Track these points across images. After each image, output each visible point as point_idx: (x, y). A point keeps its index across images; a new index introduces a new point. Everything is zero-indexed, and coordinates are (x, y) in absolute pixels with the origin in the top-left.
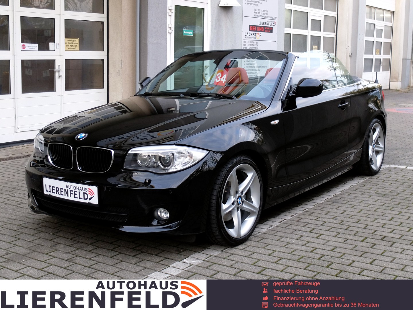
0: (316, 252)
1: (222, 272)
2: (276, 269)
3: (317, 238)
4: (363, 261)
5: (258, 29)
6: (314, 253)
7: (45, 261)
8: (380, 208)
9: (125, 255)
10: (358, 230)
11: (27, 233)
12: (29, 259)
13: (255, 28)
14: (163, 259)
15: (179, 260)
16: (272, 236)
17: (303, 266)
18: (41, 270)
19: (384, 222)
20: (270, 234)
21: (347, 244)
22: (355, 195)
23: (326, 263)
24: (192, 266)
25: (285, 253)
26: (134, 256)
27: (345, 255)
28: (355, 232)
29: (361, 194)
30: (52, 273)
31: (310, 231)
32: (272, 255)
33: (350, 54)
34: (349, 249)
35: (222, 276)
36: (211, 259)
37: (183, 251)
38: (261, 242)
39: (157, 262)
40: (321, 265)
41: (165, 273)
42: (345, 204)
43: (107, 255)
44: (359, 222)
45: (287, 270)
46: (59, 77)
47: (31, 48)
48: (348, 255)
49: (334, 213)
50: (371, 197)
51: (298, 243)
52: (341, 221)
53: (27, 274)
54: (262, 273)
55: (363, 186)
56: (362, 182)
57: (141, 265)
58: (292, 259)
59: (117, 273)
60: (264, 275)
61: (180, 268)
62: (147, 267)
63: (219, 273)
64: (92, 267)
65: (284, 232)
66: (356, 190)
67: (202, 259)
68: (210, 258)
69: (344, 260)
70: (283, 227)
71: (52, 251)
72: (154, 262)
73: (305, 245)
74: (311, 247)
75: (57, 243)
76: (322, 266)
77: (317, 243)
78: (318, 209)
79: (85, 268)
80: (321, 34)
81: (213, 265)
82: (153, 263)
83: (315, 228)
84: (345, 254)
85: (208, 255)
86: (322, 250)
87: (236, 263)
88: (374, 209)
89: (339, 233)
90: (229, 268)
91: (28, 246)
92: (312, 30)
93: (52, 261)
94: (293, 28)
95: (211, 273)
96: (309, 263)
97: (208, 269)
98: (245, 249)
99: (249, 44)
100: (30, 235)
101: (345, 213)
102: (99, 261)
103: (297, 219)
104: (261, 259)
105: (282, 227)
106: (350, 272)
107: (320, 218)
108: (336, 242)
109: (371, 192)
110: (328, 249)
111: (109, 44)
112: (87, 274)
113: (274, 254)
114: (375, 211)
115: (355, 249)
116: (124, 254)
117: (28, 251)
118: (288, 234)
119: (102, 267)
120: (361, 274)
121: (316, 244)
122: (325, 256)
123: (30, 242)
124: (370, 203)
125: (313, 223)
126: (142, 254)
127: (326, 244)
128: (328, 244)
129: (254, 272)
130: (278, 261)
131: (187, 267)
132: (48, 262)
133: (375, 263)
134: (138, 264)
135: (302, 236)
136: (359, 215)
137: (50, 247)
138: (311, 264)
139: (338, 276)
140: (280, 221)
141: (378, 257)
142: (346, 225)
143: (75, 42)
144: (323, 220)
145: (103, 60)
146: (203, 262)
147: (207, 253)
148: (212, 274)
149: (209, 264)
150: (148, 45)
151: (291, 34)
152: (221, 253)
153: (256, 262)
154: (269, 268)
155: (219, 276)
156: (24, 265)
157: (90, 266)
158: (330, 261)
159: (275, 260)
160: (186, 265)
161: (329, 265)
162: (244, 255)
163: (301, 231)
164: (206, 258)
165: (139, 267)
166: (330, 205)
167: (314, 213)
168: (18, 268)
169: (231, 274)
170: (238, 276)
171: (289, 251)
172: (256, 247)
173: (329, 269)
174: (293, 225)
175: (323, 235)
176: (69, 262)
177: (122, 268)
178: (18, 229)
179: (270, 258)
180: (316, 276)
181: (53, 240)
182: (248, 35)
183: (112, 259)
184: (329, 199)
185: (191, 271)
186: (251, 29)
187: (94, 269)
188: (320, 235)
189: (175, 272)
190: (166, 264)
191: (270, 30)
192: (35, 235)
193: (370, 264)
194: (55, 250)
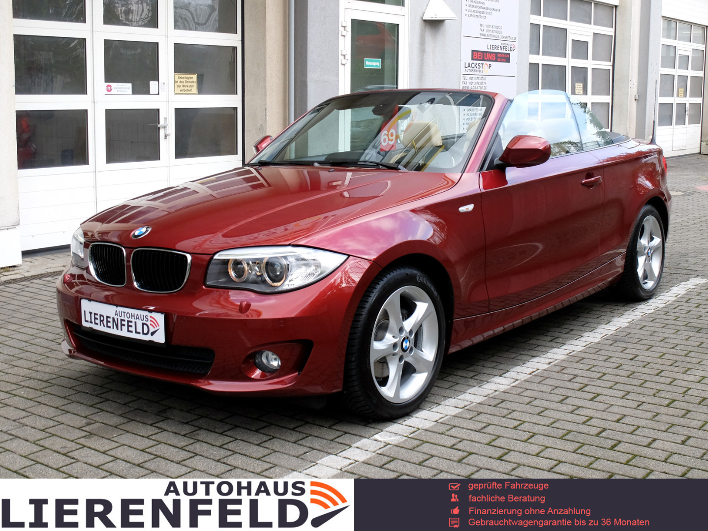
0: (591, 424)
1: (439, 457)
2: (527, 452)
3: (592, 400)
4: (671, 440)
5: (486, 57)
6: (588, 425)
7: (150, 437)
8: (695, 351)
9: (278, 428)
10: (659, 387)
11: (118, 390)
12: (124, 432)
13: (480, 55)
14: (340, 435)
15: (367, 437)
16: (518, 396)
17: (571, 446)
18: (142, 451)
19: (701, 373)
20: (514, 394)
21: (642, 411)
22: (652, 329)
23: (609, 442)
24: (388, 446)
26: (293, 429)
27: (640, 429)
28: (654, 391)
29: (661, 326)
30: (162, 456)
31: (581, 390)
32: (519, 429)
33: (635, 96)
34: (646, 419)
35: (437, 464)
36: (420, 434)
38: (500, 407)
39: (331, 439)
40: (600, 445)
41: (345, 458)
42: (636, 343)
43: (248, 427)
44: (661, 374)
45: (545, 454)
46: (166, 136)
47: (120, 90)
48: (644, 429)
49: (619, 359)
50: (679, 333)
51: (560, 409)
52: (630, 373)
53: (121, 457)
54: (504, 458)
55: (665, 314)
56: (663, 307)
57: (304, 444)
58: (552, 435)
59: (266, 457)
60: (507, 461)
61: (369, 450)
62: (315, 448)
63: (434, 458)
64: (225, 447)
65: (537, 390)
66: (654, 320)
67: (404, 435)
68: (417, 433)
69: (638, 436)
70: (535, 381)
71: (161, 420)
72: (325, 439)
73: (572, 412)
74: (583, 416)
75: (167, 407)
76: (603, 448)
77: (592, 408)
78: (592, 352)
79: (215, 448)
80: (589, 64)
81: (423, 445)
82: (325, 441)
83: (589, 383)
84: (639, 427)
85: (413, 427)
87: (460, 442)
88: (685, 353)
89: (629, 393)
90: (449, 450)
91: (121, 412)
92: (573, 57)
93: (161, 437)
94: (543, 54)
95: (419, 458)
96: (581, 441)
97: (414, 452)
98: (474, 419)
99: (471, 81)
100: (124, 393)
101: (636, 359)
102: (237, 437)
103: (558, 369)
104: (502, 435)
105: (533, 381)
106: (649, 457)
107: (597, 367)
108: (623, 407)
109: (678, 323)
110: (611, 419)
111: (245, 83)
112: (217, 458)
113: (522, 427)
114: (686, 356)
115: (656, 418)
116: (277, 426)
117: (121, 420)
118: (544, 393)
119: (242, 447)
120: (668, 461)
121: (591, 411)
122: (608, 431)
123: (125, 405)
124: (676, 342)
125: (585, 376)
127: (607, 411)
128: (610, 411)
129: (490, 457)
130: (529, 439)
131: (380, 448)
132: (153, 438)
133: (690, 442)
134: (300, 442)
135: (567, 397)
136: (660, 363)
138: (584, 444)
139: (629, 463)
140: (530, 372)
141: (695, 433)
142: (639, 380)
143: (190, 80)
144: (601, 371)
145: (235, 109)
146: (406, 440)
148: (422, 460)
149: (417, 443)
150: (308, 84)
151: (539, 64)
152: (435, 425)
153: (494, 440)
154: (515, 451)
155: (432, 462)
156: (116, 443)
157: (223, 445)
158: (615, 439)
159: (525, 438)
160: (378, 444)
161: (615, 446)
162: (474, 429)
163: (564, 389)
164: (412, 433)
165: (302, 447)
166: (611, 346)
167: (584, 358)
168: (106, 448)
169: (452, 459)
170: (465, 463)
171: (548, 421)
172: (492, 415)
173: (614, 453)
174: (551, 379)
175: (602, 395)
176: (188, 439)
177: (275, 449)
178: (104, 383)
179: (515, 434)
180: (594, 465)
181: (160, 402)
182: (470, 66)
183: (257, 434)
184: (609, 336)
185: (387, 455)
186: (475, 57)
187: (229, 450)
188: (598, 395)
189: (361, 457)
190: (346, 443)
191: (506, 58)
192: (131, 394)
193: (681, 444)
194: (165, 419)
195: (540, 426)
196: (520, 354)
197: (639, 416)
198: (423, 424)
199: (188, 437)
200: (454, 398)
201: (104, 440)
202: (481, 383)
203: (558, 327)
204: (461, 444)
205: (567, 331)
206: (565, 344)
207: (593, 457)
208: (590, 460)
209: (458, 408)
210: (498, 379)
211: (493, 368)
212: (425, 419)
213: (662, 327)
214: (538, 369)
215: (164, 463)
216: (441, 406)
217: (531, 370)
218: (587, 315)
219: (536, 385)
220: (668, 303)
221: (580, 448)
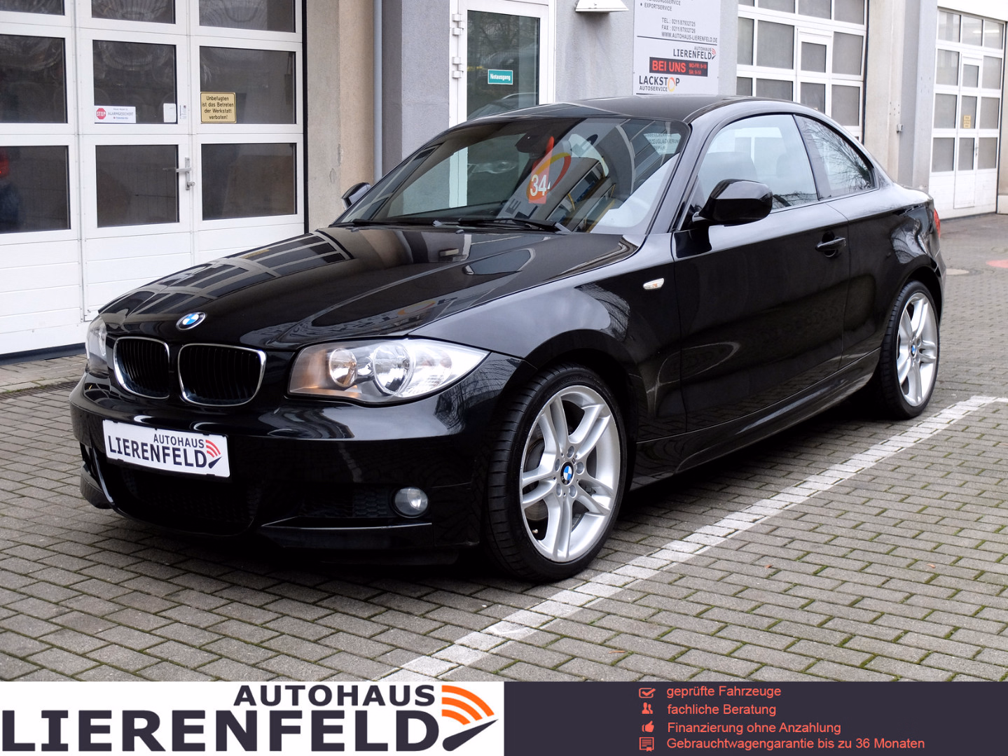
0: (813, 610)
1: (582, 658)
2: (714, 651)
3: (815, 574)
4: (929, 632)
5: (672, 68)
6: (808, 611)
7: (153, 632)
8: (972, 503)
9: (345, 616)
10: (916, 555)
11: (108, 563)
12: (114, 625)
13: (663, 64)
14: (437, 627)
15: (478, 629)
16: (705, 569)
17: (781, 642)
18: (140, 651)
19: (980, 535)
20: (700, 566)
21: (889, 591)
22: (910, 470)
23: (838, 635)
24: (509, 643)
25: (735, 610)
26: (368, 619)
27: (884, 617)
28: (909, 561)
29: (924, 467)
30: (171, 659)
31: (799, 559)
32: (704, 617)
33: (898, 126)
34: (894, 602)
35: (582, 668)
36: (557, 624)
37: (488, 607)
38: (678, 586)
39: (424, 633)
40: (824, 641)
41: (443, 660)
42: (885, 491)
43: (302, 616)
44: (920, 537)
45: (742, 653)
46: (188, 186)
47: (118, 116)
48: (891, 616)
49: (858, 515)
50: (949, 477)
51: (768, 588)
52: (874, 535)
53: (109, 662)
54: (680, 659)
55: (930, 449)
56: (928, 439)
57: (384, 641)
58: (753, 626)
59: (325, 660)
60: (684, 664)
61: (480, 648)
62: (399, 645)
63: (576, 659)
64: (265, 645)
65: (733, 559)
66: (913, 457)
67: (533, 626)
68: (552, 623)
69: (881, 627)
70: (732, 547)
71: (169, 607)
72: (415, 633)
73: (785, 592)
74: (800, 597)
75: (181, 588)
76: (828, 644)
77: (815, 586)
78: (819, 505)
79: (250, 647)
80: (828, 78)
81: (561, 641)
82: (415, 636)
83: (811, 550)
84: (883, 614)
85: (547, 615)
86: (828, 604)
87: (617, 636)
88: (958, 505)
89: (871, 563)
90: (599, 647)
91: (111, 596)
92: (803, 68)
93: (169, 631)
94: (759, 64)
95: (554, 659)
96: (796, 635)
97: (547, 651)
98: (637, 602)
100: (117, 568)
101: (884, 514)
102: (283, 631)
103: (768, 529)
104: (678, 626)
105: (729, 548)
106: (896, 657)
107: (824, 527)
108: (862, 584)
109: (950, 462)
110: (842, 602)
111: (309, 107)
112: (253, 662)
113: (709, 614)
114: (958, 509)
115: (909, 602)
116: (344, 613)
117: (110, 607)
118: (744, 565)
119: (290, 646)
120: (924, 662)
121: (814, 590)
122: (836, 620)
123: (116, 584)
124: (945, 490)
125: (806, 539)
126: (388, 615)
128: (841, 590)
129: (658, 659)
130: (719, 631)
131: (497, 646)
132: (158, 632)
133: (958, 636)
134: (377, 638)
135: (779, 571)
136: (920, 520)
137: (165, 598)
138: (800, 639)
139: (866, 666)
140: (725, 534)
141: (966, 623)
142: (887, 544)
143: (224, 102)
144: (831, 532)
145: (294, 145)
146: (535, 634)
147: (546, 612)
148: (558, 663)
149: (552, 637)
150: (403, 108)
151: (752, 79)
152: (582, 611)
153: (665, 634)
154: (697, 649)
155: (574, 666)
156: (101, 642)
157: (262, 642)
158: (846, 631)
159: (714, 630)
160: (493, 640)
161: (845, 641)
162: (638, 617)
163: (775, 559)
164: (544, 624)
165: (380, 644)
166: (848, 496)
167: (807, 514)
168: (87, 648)
169: (603, 662)
170: (621, 668)
171: (748, 606)
172: (665, 596)
173: (843, 652)
174: (756, 545)
175: (831, 567)
176: (210, 633)
177: (339, 647)
178: (88, 553)
179: (699, 625)
180: (812, 668)
181: (171, 580)
182: (647, 82)
183: (314, 625)
184: (846, 481)
185: (507, 655)
186: (655, 67)
187: (271, 650)
188: (824, 567)
189: (468, 658)
190: (445, 638)
191: (701, 70)
192: (128, 568)
193: (945, 638)
194: (176, 604)
196: (712, 508)
197: (883, 598)
198: (562, 610)
199: (209, 631)
200: (610, 572)
201: (84, 636)
202: (651, 551)
203: (770, 468)
204: (618, 639)
205: (784, 473)
206: (778, 493)
207: (813, 657)
208: (807, 662)
209: (615, 586)
210: (676, 545)
211: (670, 528)
212: (565, 603)
213: (926, 468)
214: (736, 530)
215: (172, 670)
216: (589, 584)
217: (726, 531)
218: (814, 451)
219: (733, 552)
220: (935, 433)
221: (793, 644)
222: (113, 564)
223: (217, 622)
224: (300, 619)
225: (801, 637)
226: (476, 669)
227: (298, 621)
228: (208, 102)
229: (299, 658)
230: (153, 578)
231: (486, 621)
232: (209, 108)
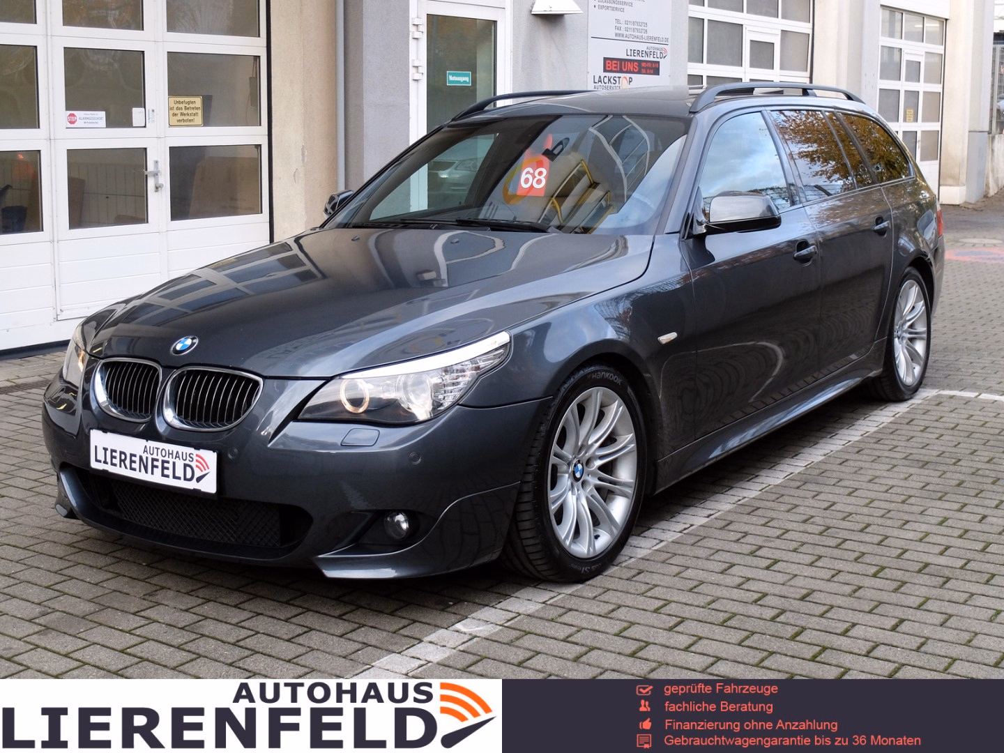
0: (766, 604)
1: (546, 654)
2: (672, 646)
3: (767, 568)
4: (876, 625)
5: (625, 68)
6: (761, 606)
7: (133, 632)
8: (916, 495)
9: (317, 614)
10: (863, 548)
11: (87, 563)
12: (96, 625)
13: (617, 64)
14: (406, 624)
15: (446, 626)
16: (662, 564)
17: (737, 636)
18: (122, 651)
19: (924, 528)
20: (657, 562)
21: (838, 584)
22: (857, 464)
23: (790, 628)
24: (475, 640)
25: (691, 605)
26: (340, 617)
27: (833, 610)
28: (857, 554)
29: (870, 460)
30: (150, 658)
31: (752, 554)
32: (662, 612)
34: (843, 595)
35: (545, 664)
36: (520, 621)
37: (454, 604)
38: (636, 581)
39: (394, 631)
40: (776, 634)
41: (413, 657)
42: (834, 484)
43: (275, 614)
44: (867, 530)
45: (698, 647)
46: (157, 188)
47: (88, 119)
48: (840, 609)
49: (808, 509)
50: (895, 469)
51: (722, 582)
52: (823, 528)
53: (91, 661)
54: (639, 654)
55: (876, 443)
56: (875, 432)
57: (355, 638)
58: (709, 621)
59: (300, 658)
60: (642, 658)
61: (448, 645)
62: (370, 643)
63: (539, 655)
64: (241, 643)
65: (689, 554)
66: (860, 451)
67: (498, 623)
68: (516, 620)
69: (830, 620)
70: (688, 542)
71: (148, 606)
72: (386, 631)
73: (738, 586)
74: (753, 591)
75: (158, 587)
76: (780, 637)
77: (767, 580)
78: (770, 499)
79: (226, 647)
80: (775, 75)
81: (525, 638)
82: (385, 634)
83: (764, 544)
84: (832, 607)
85: (512, 612)
86: (779, 598)
87: (578, 631)
88: (903, 498)
89: (820, 557)
90: (562, 643)
91: (91, 596)
92: (753, 65)
93: (148, 631)
94: (708, 62)
95: (519, 655)
96: (750, 629)
97: (512, 647)
98: (598, 598)
100: (96, 567)
101: (833, 508)
102: (258, 630)
103: (721, 524)
104: (637, 621)
105: (685, 542)
106: (845, 650)
107: (776, 521)
108: (812, 578)
109: (895, 455)
110: (793, 596)
111: (273, 109)
112: (230, 661)
113: (666, 610)
114: (903, 502)
115: (857, 594)
116: (317, 612)
117: (89, 607)
118: (699, 560)
119: (265, 644)
120: (871, 655)
121: (766, 584)
122: (788, 614)
123: (96, 584)
124: (891, 482)
125: (758, 533)
126: (359, 613)
127: (788, 584)
128: (792, 584)
129: (619, 653)
130: (676, 626)
131: (464, 643)
132: (138, 632)
133: (903, 627)
134: (349, 636)
135: (732, 565)
136: (867, 513)
137: (143, 597)
138: (753, 633)
139: (817, 659)
140: (680, 529)
141: (910, 614)
142: (836, 538)
143: (191, 106)
144: (782, 526)
145: (259, 147)
146: (501, 630)
147: (510, 609)
148: (523, 659)
149: (515, 634)
150: (365, 110)
151: (702, 76)
152: (542, 608)
153: (625, 629)
154: (655, 644)
155: (537, 662)
156: (84, 641)
157: (238, 641)
158: (797, 624)
159: (670, 624)
160: (460, 637)
161: (797, 634)
162: (598, 613)
163: (729, 554)
164: (509, 621)
165: (352, 642)
166: (798, 490)
167: (760, 508)
168: (69, 649)
169: (566, 657)
170: (583, 663)
171: (702, 600)
172: (623, 592)
173: (795, 645)
174: (711, 539)
175: (782, 561)
176: (188, 632)
177: (312, 645)
178: (67, 553)
179: (657, 620)
180: (766, 661)
181: (148, 580)
182: (601, 81)
183: (288, 624)
184: (796, 475)
185: (473, 651)
186: (609, 67)
187: (246, 648)
188: (776, 562)
189: (436, 655)
190: (414, 636)
191: (654, 69)
192: (106, 568)
193: (891, 631)
194: (154, 604)
195: (692, 608)
197: (833, 591)
198: (526, 606)
199: (187, 630)
201: (67, 636)
204: (579, 634)
206: (732, 488)
207: (765, 651)
208: (761, 655)
212: (528, 600)
213: (872, 462)
215: (152, 670)
217: (682, 526)
219: (688, 547)
220: (881, 426)
221: (747, 637)
222: (91, 564)
223: (194, 621)
224: (275, 618)
225: (754, 630)
226: (445, 666)
227: (272, 620)
228: (176, 106)
229: (274, 657)
230: (130, 577)
231: (453, 618)
232: (176, 112)
